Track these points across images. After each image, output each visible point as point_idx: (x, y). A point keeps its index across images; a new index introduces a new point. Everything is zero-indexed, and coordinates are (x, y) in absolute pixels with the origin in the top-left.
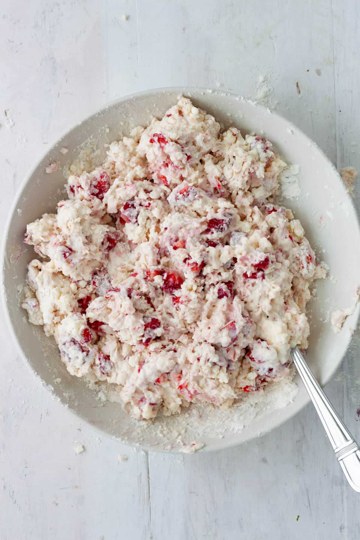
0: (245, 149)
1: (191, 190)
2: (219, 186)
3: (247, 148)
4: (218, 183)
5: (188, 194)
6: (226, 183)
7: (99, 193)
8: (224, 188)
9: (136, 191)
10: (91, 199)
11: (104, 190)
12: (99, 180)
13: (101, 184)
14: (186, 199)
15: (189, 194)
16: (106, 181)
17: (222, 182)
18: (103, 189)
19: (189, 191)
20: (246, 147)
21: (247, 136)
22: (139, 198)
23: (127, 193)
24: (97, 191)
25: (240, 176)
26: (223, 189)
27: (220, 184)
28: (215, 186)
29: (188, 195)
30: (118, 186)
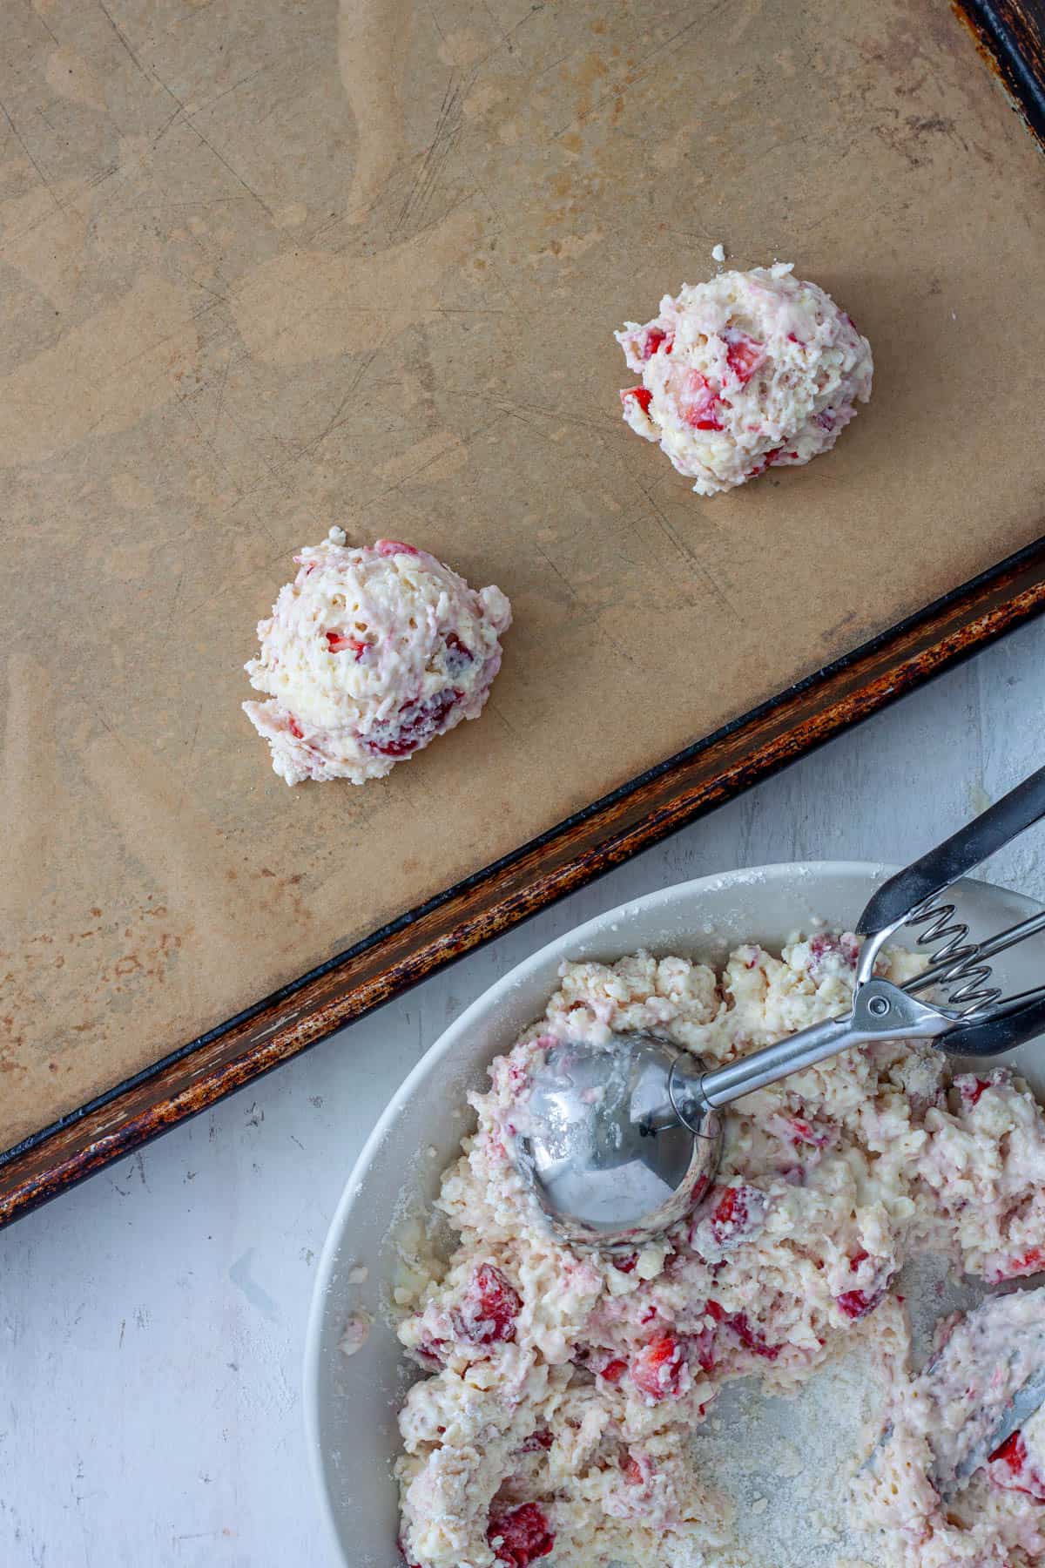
0: (803, 991)
1: (747, 1200)
2: (802, 1129)
3: (805, 988)
4: (796, 1125)
5: (743, 1212)
6: (813, 1110)
7: (499, 1328)
8: (818, 1125)
9: (600, 1280)
10: (487, 1354)
11: (507, 1314)
12: (480, 1297)
13: (491, 1302)
14: (746, 1228)
15: (746, 1212)
16: (498, 1289)
17: (806, 1114)
18: (503, 1313)
19: (743, 1204)
20: (801, 986)
21: (784, 954)
22: (617, 1295)
23: (577, 1295)
24: (489, 1326)
25: (843, 1074)
26: (816, 1130)
27: (802, 1122)
28: (791, 1137)
29: (745, 1215)
30: (541, 1287)
